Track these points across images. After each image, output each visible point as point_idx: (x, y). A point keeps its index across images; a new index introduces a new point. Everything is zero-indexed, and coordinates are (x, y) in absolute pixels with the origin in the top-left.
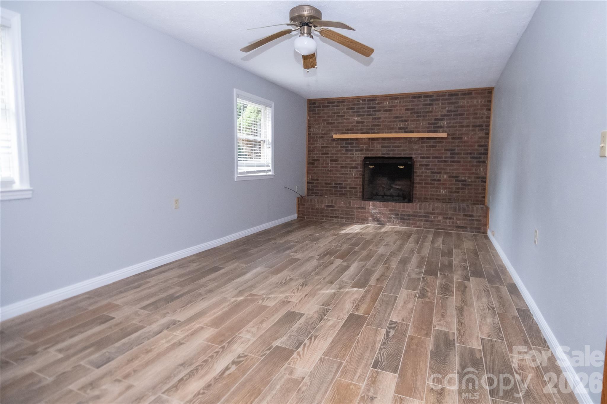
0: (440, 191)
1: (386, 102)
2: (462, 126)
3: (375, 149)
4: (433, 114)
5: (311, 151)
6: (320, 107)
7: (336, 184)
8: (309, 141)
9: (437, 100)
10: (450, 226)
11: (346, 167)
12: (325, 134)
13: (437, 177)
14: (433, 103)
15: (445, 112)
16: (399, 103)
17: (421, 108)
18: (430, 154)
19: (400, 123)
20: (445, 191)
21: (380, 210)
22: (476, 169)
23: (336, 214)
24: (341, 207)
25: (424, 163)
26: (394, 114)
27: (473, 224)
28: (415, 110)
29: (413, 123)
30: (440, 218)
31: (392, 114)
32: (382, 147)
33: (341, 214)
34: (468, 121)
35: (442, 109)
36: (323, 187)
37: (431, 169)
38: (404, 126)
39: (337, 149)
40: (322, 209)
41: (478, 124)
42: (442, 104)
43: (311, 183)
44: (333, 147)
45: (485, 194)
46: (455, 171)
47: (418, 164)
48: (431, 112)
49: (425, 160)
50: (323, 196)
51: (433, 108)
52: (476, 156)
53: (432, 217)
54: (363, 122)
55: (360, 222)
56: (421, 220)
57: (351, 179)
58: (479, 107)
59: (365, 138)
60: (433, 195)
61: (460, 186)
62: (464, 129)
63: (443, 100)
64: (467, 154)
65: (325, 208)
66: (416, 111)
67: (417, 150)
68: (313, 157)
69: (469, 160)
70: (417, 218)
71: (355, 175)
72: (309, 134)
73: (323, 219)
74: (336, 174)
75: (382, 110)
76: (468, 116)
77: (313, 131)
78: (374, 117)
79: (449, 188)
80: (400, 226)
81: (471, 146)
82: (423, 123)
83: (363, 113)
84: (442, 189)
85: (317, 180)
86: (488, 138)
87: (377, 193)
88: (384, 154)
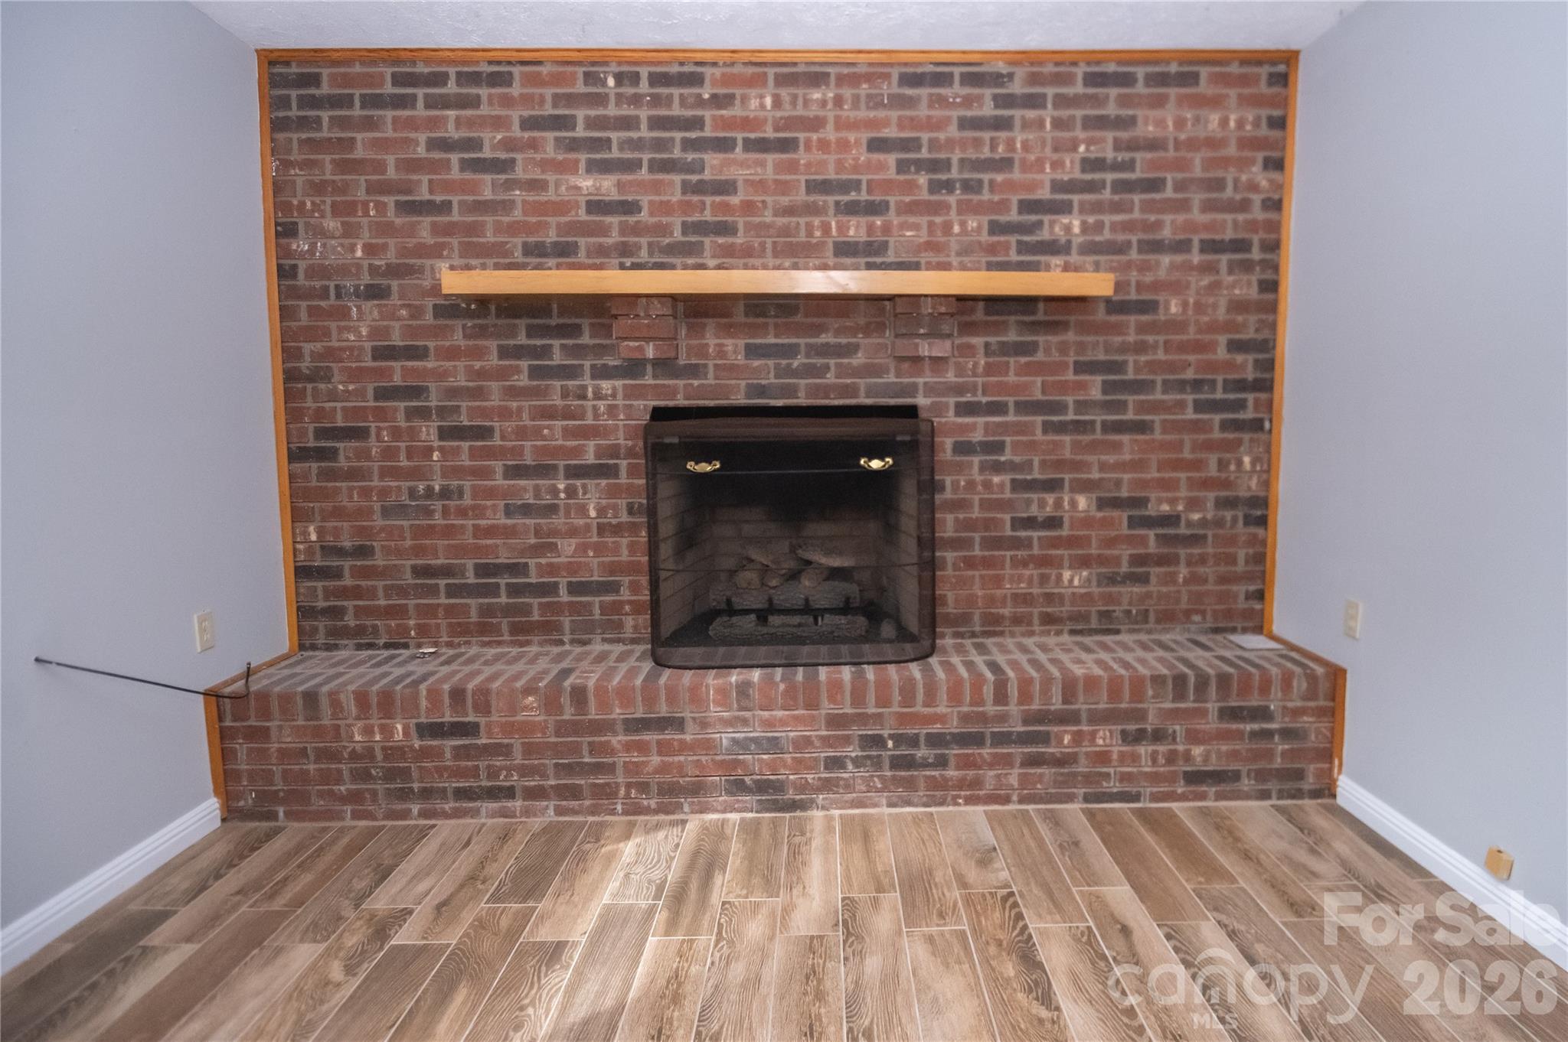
0: (1059, 577)
1: (762, 97)
2: (1156, 247)
3: (711, 363)
4: (1016, 175)
5: (310, 379)
6: (346, 101)
7: (483, 570)
8: (285, 313)
9: (1034, 101)
10: (1155, 778)
11: (544, 471)
12: (394, 271)
13: (1043, 505)
14: (1012, 117)
15: (1071, 170)
16: (830, 106)
17: (950, 143)
18: (1002, 388)
19: (841, 218)
20: (1085, 573)
21: (769, 724)
22: (1220, 462)
23: (493, 774)
24: (527, 728)
25: (978, 436)
26: (809, 165)
27: (1269, 754)
28: (919, 148)
29: (912, 219)
30: (1105, 737)
31: (792, 167)
32: (752, 351)
33: (525, 771)
34: (1181, 218)
35: (1056, 149)
36: (402, 592)
37: (1012, 467)
38: (863, 237)
39: (477, 365)
40: (393, 752)
41: (1229, 235)
42: (1058, 124)
43: (324, 573)
44: (452, 353)
45: (1264, 582)
46: (1126, 477)
47: (948, 443)
48: (1006, 164)
49: (981, 420)
50: (406, 646)
51: (1010, 144)
52: (1219, 395)
53: (1067, 739)
54: (629, 208)
55: (653, 803)
56: (1006, 761)
57: (574, 541)
58: (1232, 150)
59: (648, 296)
60: (1025, 599)
61: (1152, 547)
62: (1166, 260)
63: (1061, 101)
64: (1182, 385)
65: (417, 744)
66: (924, 154)
67: (938, 362)
68: (319, 414)
69: (1190, 415)
70: (986, 752)
71: (601, 511)
72: (285, 272)
73: (405, 815)
74: (479, 512)
75: (740, 143)
76: (1180, 196)
77: (312, 251)
78: (694, 178)
79: (1102, 560)
80: (891, 805)
81: (1199, 347)
82: (963, 224)
83: (628, 155)
84: (1070, 568)
85: (363, 551)
86: (1273, 308)
87: (729, 602)
88: (762, 391)
